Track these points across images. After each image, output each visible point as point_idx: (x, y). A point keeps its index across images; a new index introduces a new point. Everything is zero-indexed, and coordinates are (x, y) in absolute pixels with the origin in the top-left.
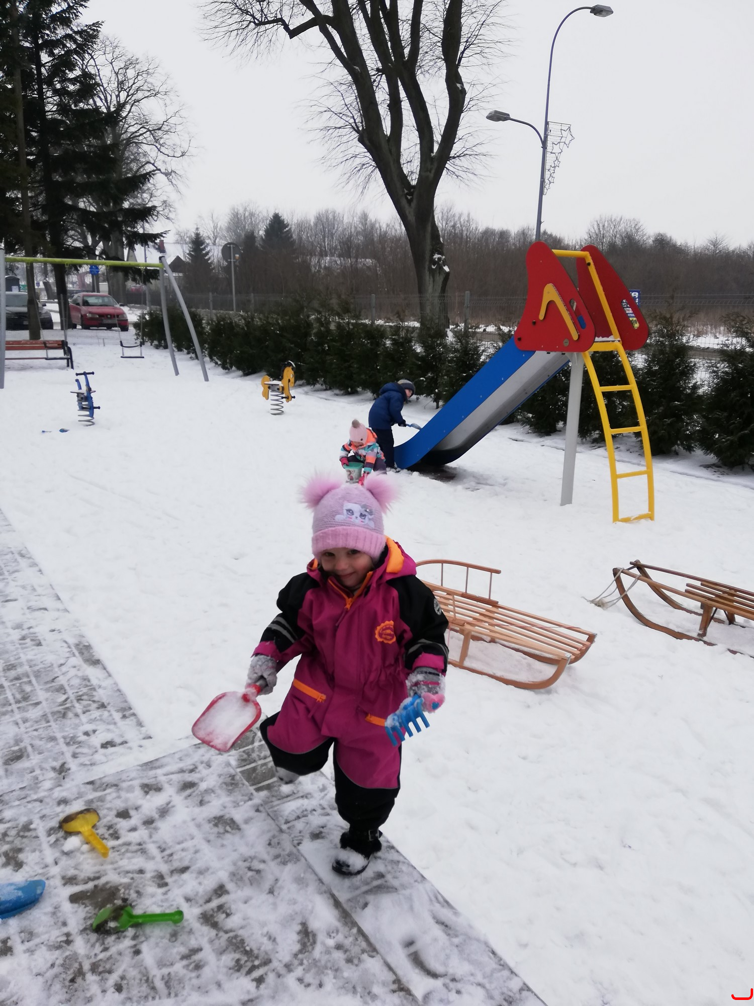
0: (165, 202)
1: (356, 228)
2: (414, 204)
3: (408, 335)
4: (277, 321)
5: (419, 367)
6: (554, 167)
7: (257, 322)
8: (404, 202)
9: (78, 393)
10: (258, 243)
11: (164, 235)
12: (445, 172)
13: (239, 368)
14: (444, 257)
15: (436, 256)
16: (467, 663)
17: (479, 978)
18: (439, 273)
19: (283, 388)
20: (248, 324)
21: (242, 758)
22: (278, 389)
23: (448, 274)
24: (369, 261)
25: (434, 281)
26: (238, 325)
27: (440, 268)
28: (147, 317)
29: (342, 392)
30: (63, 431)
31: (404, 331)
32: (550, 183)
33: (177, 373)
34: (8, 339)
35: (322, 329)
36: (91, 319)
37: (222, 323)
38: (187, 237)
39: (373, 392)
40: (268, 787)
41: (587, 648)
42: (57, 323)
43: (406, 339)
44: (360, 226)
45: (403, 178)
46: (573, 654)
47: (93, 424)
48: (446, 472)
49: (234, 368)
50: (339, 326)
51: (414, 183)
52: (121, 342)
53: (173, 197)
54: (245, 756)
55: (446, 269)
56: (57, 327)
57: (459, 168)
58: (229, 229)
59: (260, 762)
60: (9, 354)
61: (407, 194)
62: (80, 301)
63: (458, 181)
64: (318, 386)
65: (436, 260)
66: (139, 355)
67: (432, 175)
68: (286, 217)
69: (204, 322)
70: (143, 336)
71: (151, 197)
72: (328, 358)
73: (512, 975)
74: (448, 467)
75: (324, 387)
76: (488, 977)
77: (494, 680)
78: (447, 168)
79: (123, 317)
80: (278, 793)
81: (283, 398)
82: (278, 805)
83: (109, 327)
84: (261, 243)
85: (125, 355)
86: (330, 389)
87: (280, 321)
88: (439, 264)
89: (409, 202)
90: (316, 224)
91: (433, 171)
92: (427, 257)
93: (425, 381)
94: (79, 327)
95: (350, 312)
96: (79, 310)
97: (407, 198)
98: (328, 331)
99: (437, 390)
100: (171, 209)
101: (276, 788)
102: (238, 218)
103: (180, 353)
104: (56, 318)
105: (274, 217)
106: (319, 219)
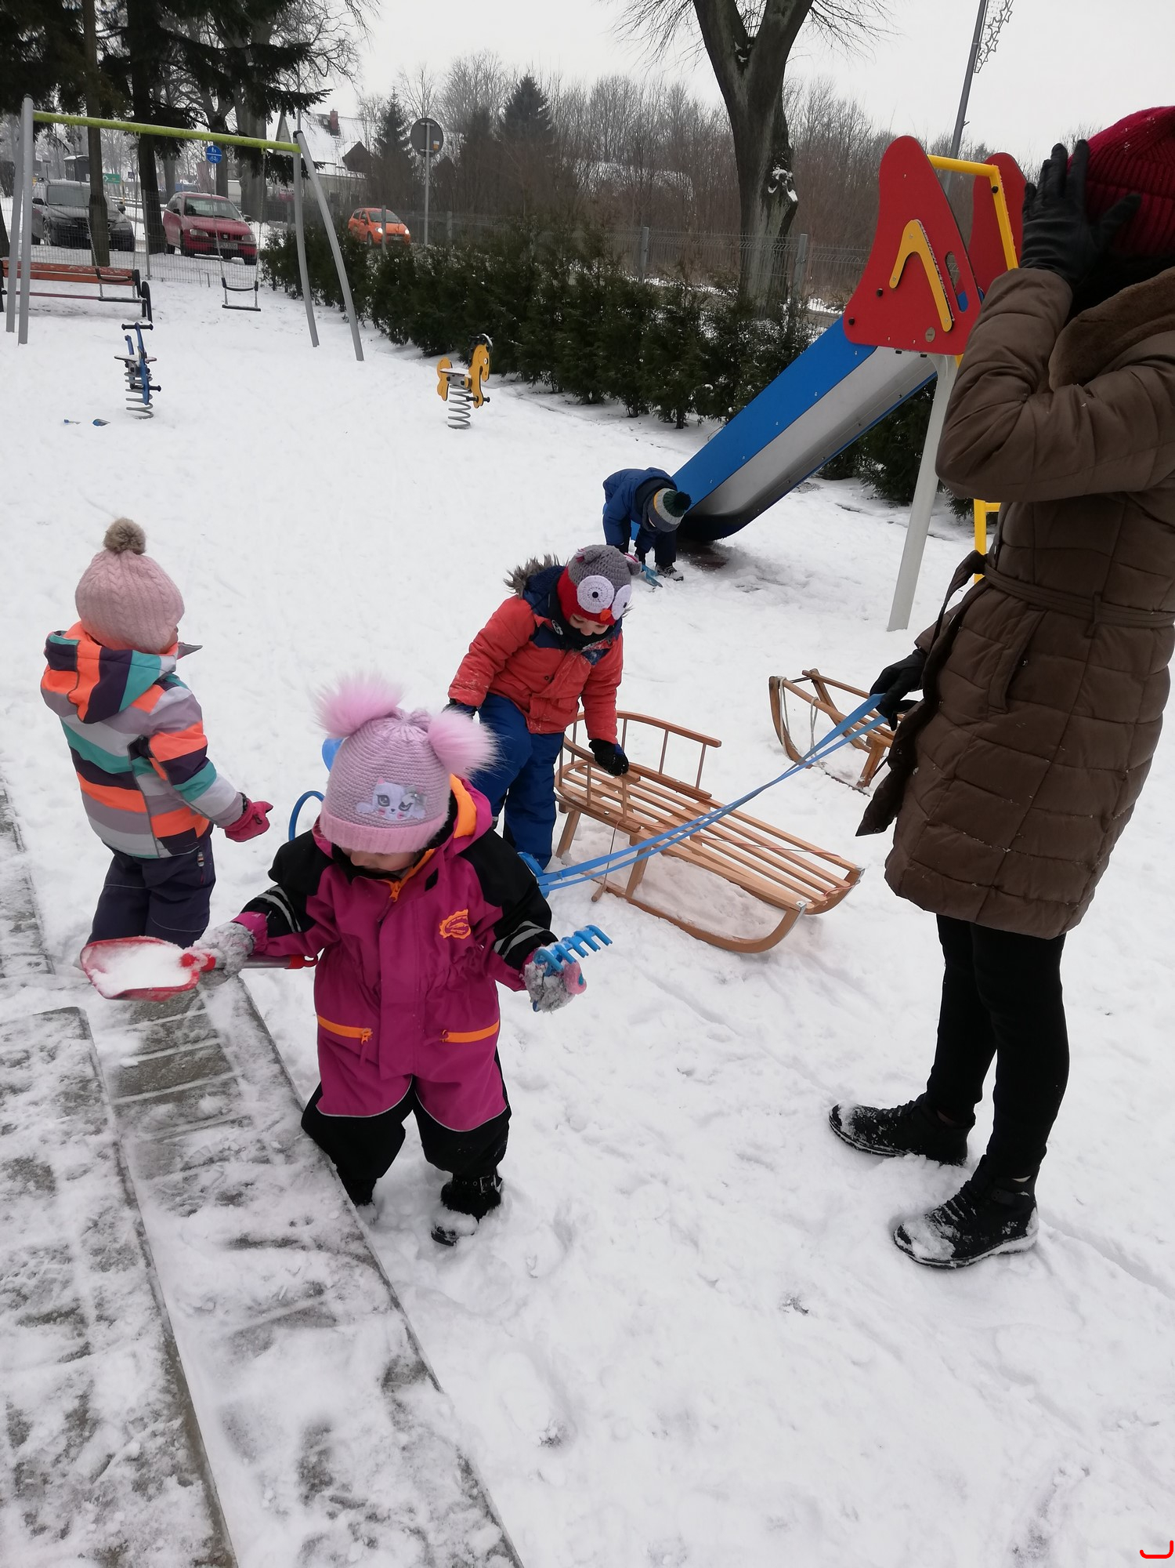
0: (341, 42)
1: (661, 115)
2: (748, 73)
3: (695, 305)
4: (483, 262)
5: (706, 365)
6: (1001, 21)
7: (454, 264)
8: (732, 67)
9: (127, 361)
10: (494, 129)
11: (322, 98)
12: (809, 17)
13: (417, 342)
14: (791, 174)
15: (778, 172)
16: (639, 894)
17: (421, 1520)
18: (780, 202)
19: (470, 382)
20: (437, 265)
21: (155, 1037)
22: (463, 383)
23: (794, 206)
24: (673, 176)
25: (769, 216)
26: (422, 267)
27: (783, 194)
28: (282, 242)
29: (578, 398)
30: (98, 423)
31: (689, 297)
32: (989, 51)
33: (316, 343)
34: (34, 260)
35: (555, 282)
36: (198, 239)
37: (397, 260)
38: (378, 110)
39: (629, 404)
40: (179, 1098)
41: (843, 894)
42: (141, 242)
43: (689, 313)
44: (670, 111)
45: (736, 22)
46: (814, 901)
47: (151, 416)
48: (711, 553)
49: (410, 341)
50: (581, 279)
51: (753, 33)
52: (224, 280)
53: (355, 33)
54: (162, 1033)
55: (793, 196)
56: (141, 249)
57: (835, 11)
58: (449, 101)
59: (183, 1049)
60: (37, 286)
61: (739, 53)
62: (181, 207)
63: (830, 36)
64: (540, 385)
65: (777, 178)
66: (252, 305)
67: (785, 21)
68: (543, 84)
69: (368, 256)
70: (274, 274)
71: (319, 32)
72: (560, 335)
73: (484, 1521)
74: (719, 547)
75: (550, 387)
76: (438, 1519)
77: (677, 929)
78: (813, 9)
79: (249, 240)
80: (193, 1110)
81: (469, 399)
82: (184, 1133)
83: (227, 256)
84: (498, 130)
85: (229, 304)
86: (560, 391)
87: (487, 264)
88: (781, 187)
89: (742, 67)
90: (594, 104)
91: (788, 13)
92: (762, 173)
93: (712, 392)
94: (178, 251)
95: (603, 256)
96: (178, 222)
97: (738, 61)
98: (564, 286)
99: (730, 409)
100: (351, 56)
101: (193, 1101)
102: (465, 83)
103: (328, 308)
104: (140, 232)
105: (523, 84)
106: (600, 93)
